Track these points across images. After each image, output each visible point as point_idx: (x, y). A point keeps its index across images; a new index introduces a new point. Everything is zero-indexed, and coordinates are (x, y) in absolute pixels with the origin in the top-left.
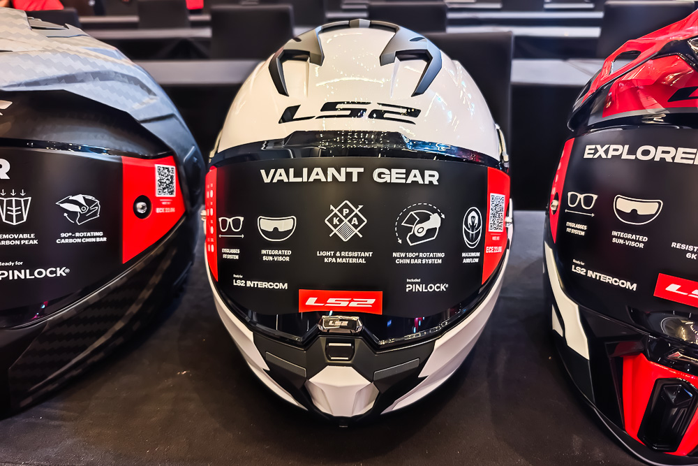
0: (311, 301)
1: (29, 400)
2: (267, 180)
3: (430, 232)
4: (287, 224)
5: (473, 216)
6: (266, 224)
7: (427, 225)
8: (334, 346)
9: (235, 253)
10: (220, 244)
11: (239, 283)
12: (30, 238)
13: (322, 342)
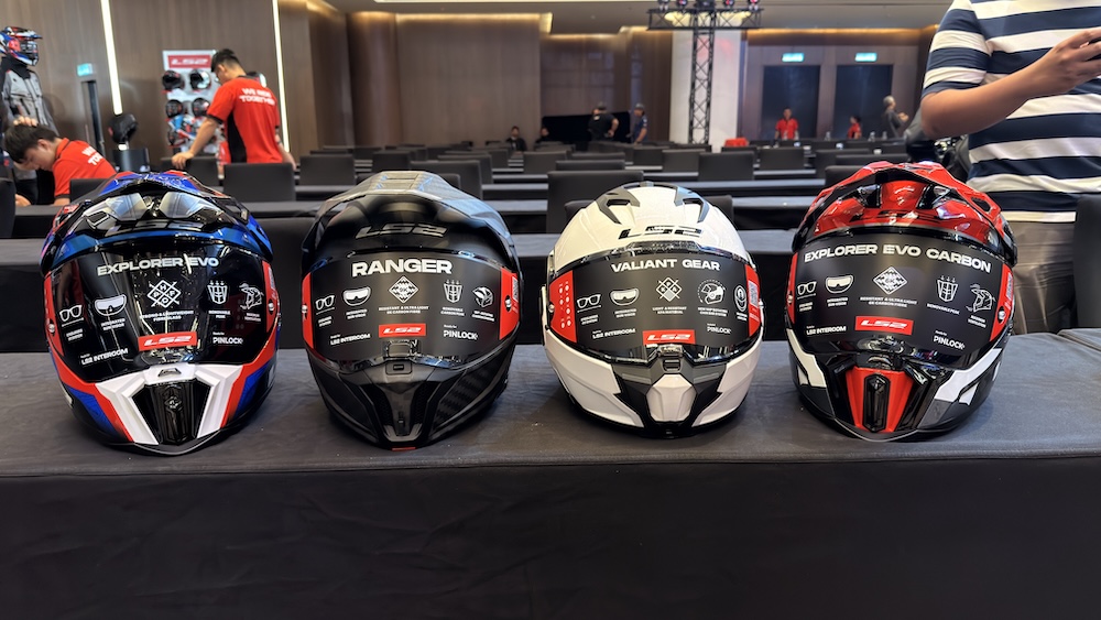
0: (652, 338)
2: (616, 270)
3: (718, 297)
4: (632, 294)
5: (740, 292)
6: (617, 296)
7: (716, 293)
8: (668, 363)
9: (593, 319)
10: (578, 317)
11: (598, 336)
12: (459, 312)
13: (660, 362)
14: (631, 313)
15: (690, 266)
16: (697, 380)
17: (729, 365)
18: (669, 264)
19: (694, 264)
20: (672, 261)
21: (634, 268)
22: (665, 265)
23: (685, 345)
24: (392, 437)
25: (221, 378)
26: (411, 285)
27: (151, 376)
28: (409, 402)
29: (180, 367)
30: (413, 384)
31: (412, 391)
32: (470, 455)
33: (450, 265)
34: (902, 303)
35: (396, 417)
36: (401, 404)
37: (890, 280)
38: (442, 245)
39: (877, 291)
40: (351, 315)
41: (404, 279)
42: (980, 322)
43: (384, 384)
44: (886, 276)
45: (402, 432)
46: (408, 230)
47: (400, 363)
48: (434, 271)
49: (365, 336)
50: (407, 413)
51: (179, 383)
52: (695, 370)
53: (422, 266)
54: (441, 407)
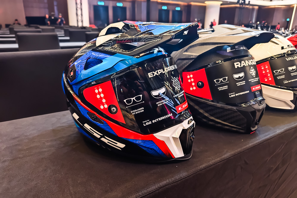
4: (294, 67)
6: (290, 68)
9: (283, 77)
10: (275, 77)
11: (286, 82)
14: (295, 74)
26: (254, 70)
27: (186, 125)
28: (260, 115)
31: (262, 111)
35: (255, 121)
40: (239, 84)
41: (252, 67)
43: (259, 109)
46: (242, 48)
47: (261, 101)
49: (247, 92)
50: (258, 119)
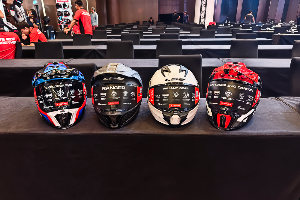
0: (171, 106)
1: (122, 126)
2: (164, 89)
3: (188, 96)
4: (167, 95)
5: (193, 94)
6: (164, 95)
7: (187, 95)
8: (175, 112)
9: (158, 100)
10: (155, 99)
11: (159, 104)
12: (127, 98)
13: (173, 111)
14: (167, 100)
15: (181, 89)
16: (181, 116)
17: (189, 112)
18: (176, 88)
19: (182, 88)
20: (177, 88)
21: (168, 89)
22: (175, 89)
23: (179, 108)
24: (112, 127)
25: (74, 111)
26: (116, 92)
27: (59, 112)
28: (115, 119)
29: (65, 110)
30: (116, 116)
31: (116, 117)
32: (129, 131)
33: (125, 87)
34: (230, 99)
35: (113, 122)
36: (114, 120)
37: (228, 93)
38: (123, 82)
39: (225, 96)
40: (102, 99)
41: (114, 91)
42: (250, 104)
43: (110, 116)
44: (228, 92)
45: (114, 125)
46: (115, 79)
47: (113, 111)
48: (121, 89)
49: (105, 104)
50: (115, 121)
51: (65, 114)
52: (181, 114)
53: (118, 88)
54: (123, 120)
